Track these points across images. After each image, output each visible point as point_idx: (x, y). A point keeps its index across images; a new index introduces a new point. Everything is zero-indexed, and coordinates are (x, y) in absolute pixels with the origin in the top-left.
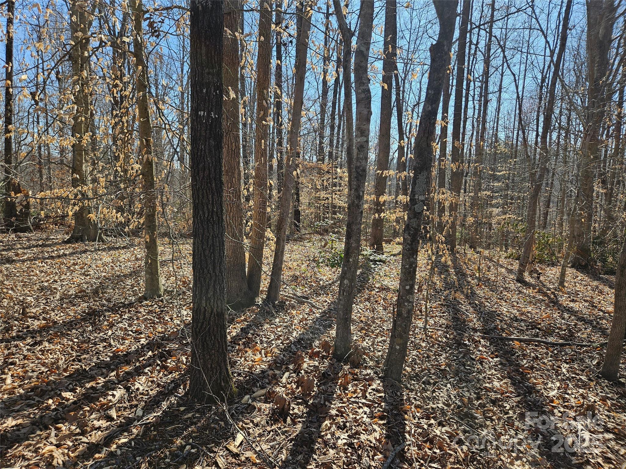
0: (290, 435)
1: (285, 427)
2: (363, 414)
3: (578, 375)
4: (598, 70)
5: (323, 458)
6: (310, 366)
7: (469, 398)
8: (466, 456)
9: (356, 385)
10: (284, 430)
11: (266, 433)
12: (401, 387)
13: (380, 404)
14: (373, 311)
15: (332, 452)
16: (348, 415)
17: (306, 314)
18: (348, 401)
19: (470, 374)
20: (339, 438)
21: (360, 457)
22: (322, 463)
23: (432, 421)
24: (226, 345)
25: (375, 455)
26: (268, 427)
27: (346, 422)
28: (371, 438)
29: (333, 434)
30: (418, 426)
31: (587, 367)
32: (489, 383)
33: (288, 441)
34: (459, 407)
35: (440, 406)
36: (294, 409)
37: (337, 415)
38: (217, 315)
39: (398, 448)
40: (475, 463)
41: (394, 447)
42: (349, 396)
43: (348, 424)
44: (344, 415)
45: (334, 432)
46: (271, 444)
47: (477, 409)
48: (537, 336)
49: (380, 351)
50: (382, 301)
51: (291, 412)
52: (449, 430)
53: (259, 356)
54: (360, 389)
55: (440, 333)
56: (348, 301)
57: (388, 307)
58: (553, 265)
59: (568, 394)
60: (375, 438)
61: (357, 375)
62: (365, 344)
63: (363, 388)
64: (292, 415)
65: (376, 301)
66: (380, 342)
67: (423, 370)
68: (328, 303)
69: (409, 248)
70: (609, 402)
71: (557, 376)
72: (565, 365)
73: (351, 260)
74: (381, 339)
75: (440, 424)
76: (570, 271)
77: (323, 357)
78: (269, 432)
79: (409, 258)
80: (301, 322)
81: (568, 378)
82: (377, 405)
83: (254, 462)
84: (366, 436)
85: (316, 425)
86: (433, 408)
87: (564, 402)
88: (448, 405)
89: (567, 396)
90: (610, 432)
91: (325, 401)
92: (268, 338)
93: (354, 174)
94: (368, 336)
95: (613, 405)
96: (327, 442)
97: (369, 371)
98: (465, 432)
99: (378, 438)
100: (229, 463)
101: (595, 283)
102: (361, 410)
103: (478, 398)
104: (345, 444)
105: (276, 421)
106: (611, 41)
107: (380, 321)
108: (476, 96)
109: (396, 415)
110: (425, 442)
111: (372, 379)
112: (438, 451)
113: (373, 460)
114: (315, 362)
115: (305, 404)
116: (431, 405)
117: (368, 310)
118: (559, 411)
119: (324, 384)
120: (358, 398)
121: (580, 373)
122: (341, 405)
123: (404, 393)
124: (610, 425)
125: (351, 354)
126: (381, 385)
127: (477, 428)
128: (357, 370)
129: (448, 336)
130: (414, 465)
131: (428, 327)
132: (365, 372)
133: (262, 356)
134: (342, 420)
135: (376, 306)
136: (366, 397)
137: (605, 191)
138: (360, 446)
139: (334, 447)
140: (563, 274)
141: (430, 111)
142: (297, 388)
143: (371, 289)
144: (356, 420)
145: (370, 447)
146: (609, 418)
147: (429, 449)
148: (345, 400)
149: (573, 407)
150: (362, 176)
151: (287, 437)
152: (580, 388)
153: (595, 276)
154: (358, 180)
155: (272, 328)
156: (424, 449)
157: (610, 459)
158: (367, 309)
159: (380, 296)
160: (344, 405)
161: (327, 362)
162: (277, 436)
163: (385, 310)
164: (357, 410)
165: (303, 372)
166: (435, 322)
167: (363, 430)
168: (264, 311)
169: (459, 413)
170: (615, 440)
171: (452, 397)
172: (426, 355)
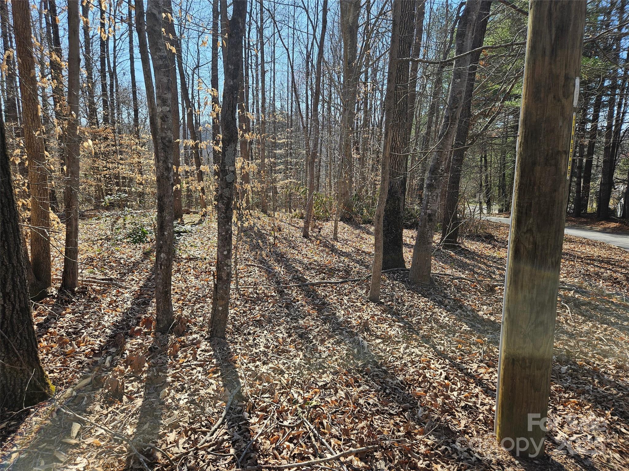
0: (130, 411)
1: (123, 406)
2: (198, 374)
3: (355, 302)
4: (350, 52)
5: (169, 420)
6: (133, 345)
7: (283, 338)
8: (288, 382)
9: (185, 351)
10: (122, 408)
11: (103, 417)
12: (227, 343)
13: (211, 361)
14: (186, 282)
15: (176, 412)
16: (183, 378)
17: (114, 296)
18: (181, 366)
19: (280, 319)
20: (180, 399)
21: (203, 409)
22: (169, 425)
23: (258, 363)
24: (36, 341)
25: (216, 403)
26: (104, 411)
27: (184, 384)
28: (210, 391)
29: (173, 398)
30: (248, 369)
31: (360, 296)
32: (296, 323)
33: (129, 417)
34: (276, 346)
35: (261, 349)
36: (127, 387)
37: (173, 381)
38: (20, 311)
39: (235, 392)
40: (295, 385)
41: (230, 392)
42: (181, 362)
43: (186, 386)
44: (180, 379)
45: (174, 396)
46: (112, 424)
47: (290, 344)
48: (324, 279)
49: (200, 316)
50: (192, 270)
51: (126, 391)
52: (273, 366)
53: (70, 348)
54: (190, 353)
55: (251, 290)
56: (167, 274)
57: (199, 276)
58: (327, 220)
59: (350, 318)
60: (213, 390)
61: (184, 342)
62: (185, 313)
63: (192, 352)
64: (127, 393)
65: (187, 272)
66: (199, 308)
67: (242, 325)
68: (136, 281)
69: (224, 217)
70: (376, 318)
71: (341, 307)
72: (345, 297)
73: (166, 233)
74: (199, 306)
75: (264, 363)
76: (341, 224)
77: (146, 333)
78: (107, 415)
79: (224, 226)
80: (110, 304)
81: (349, 307)
82: (208, 363)
83: (98, 445)
84: (204, 390)
85: (155, 395)
86: (256, 353)
87: (349, 324)
88: (268, 347)
89: (349, 320)
90: (379, 338)
91: (158, 372)
92: (76, 328)
93: (161, 146)
94: (185, 306)
95: (379, 319)
96: (169, 406)
97: (195, 336)
98: (284, 364)
99: (215, 389)
100: (71, 455)
101: (357, 231)
102: (195, 371)
103: (290, 336)
104: (187, 403)
105: (111, 403)
106: (358, 27)
107: (195, 290)
108: (253, 65)
109: (226, 367)
110: (255, 380)
111: (199, 342)
112: (266, 384)
113: (215, 407)
114: (139, 340)
115: (138, 380)
116: (254, 350)
117: (180, 282)
118: (346, 332)
119: (152, 358)
120: (189, 361)
121: (356, 301)
122: (174, 371)
123: (230, 347)
124: (379, 333)
125: (175, 325)
126: (208, 345)
127: (293, 359)
128: (183, 338)
129: (258, 291)
130: (250, 400)
131: (239, 287)
132: (191, 338)
133: (74, 348)
134: (179, 384)
135: (187, 276)
136: (197, 358)
137: (358, 156)
138: (201, 400)
139: (177, 407)
140: (336, 228)
141: (231, 86)
142: (126, 367)
143: (179, 260)
144: (192, 381)
145: (210, 398)
146: (377, 329)
147: (259, 385)
148: (178, 366)
149: (354, 327)
150: (168, 147)
151: (127, 414)
152: (357, 312)
153: (357, 227)
154: (165, 151)
155: (76, 317)
156: (255, 386)
157: (381, 356)
158: (179, 280)
159: (189, 267)
160: (177, 371)
161: (151, 338)
162: (116, 416)
163: (197, 278)
164: (191, 372)
165: (127, 352)
166: (245, 282)
167: (201, 386)
168: (62, 301)
169: (278, 351)
170: (383, 342)
171: (270, 340)
172: (242, 312)
